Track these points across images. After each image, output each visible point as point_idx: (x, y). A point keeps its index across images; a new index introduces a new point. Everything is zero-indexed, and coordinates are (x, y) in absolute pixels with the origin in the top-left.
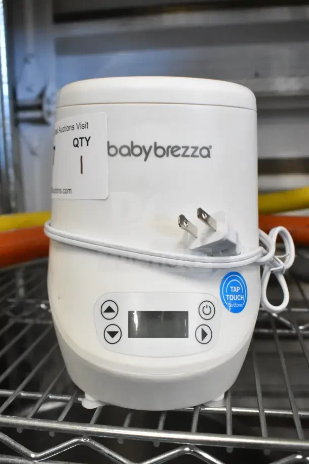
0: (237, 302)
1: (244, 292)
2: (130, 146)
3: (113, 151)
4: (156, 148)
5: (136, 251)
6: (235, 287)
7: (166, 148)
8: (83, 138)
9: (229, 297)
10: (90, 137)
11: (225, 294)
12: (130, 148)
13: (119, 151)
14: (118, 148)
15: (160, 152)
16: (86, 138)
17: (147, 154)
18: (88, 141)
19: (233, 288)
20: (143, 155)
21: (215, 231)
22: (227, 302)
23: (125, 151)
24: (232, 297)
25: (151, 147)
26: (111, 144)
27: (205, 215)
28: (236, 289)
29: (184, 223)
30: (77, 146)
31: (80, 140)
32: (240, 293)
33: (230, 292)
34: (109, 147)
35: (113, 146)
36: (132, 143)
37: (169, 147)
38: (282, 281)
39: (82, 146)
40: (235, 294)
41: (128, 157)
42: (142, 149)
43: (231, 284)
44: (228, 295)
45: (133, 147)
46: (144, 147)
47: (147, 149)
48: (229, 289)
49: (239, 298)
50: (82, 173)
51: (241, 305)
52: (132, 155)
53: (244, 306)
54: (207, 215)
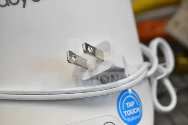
0: (135, 115)
1: (138, 105)
5: (35, 93)
6: (130, 103)
9: (127, 113)
11: (122, 111)
19: (129, 104)
21: (103, 61)
22: (126, 118)
24: (129, 113)
27: (90, 49)
28: (131, 104)
29: (73, 58)
32: (135, 106)
33: (126, 109)
38: (168, 84)
40: (131, 108)
41: (7, 7)
43: (126, 101)
44: (125, 112)
48: (125, 106)
49: (136, 110)
51: (138, 117)
53: (141, 116)
54: (93, 47)
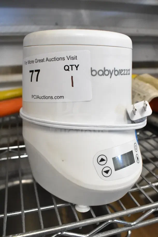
2: (103, 70)
3: (94, 73)
4: (115, 71)
7: (118, 70)
8: (73, 65)
10: (78, 65)
12: (104, 71)
13: (97, 73)
14: (97, 71)
15: (116, 73)
16: (75, 65)
17: (111, 74)
18: (77, 67)
20: (110, 75)
21: (146, 111)
23: (101, 73)
25: (113, 70)
26: (93, 69)
30: (68, 70)
31: (70, 67)
34: (92, 71)
35: (95, 70)
36: (104, 68)
37: (119, 70)
39: (72, 70)
41: (102, 76)
42: (109, 71)
45: (105, 70)
46: (110, 70)
47: (111, 71)
50: (73, 86)
52: (104, 75)
